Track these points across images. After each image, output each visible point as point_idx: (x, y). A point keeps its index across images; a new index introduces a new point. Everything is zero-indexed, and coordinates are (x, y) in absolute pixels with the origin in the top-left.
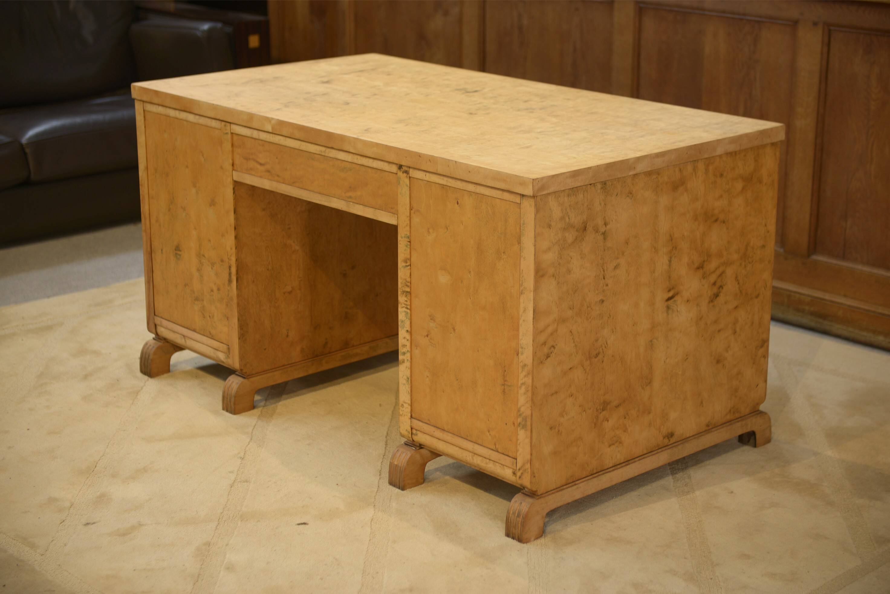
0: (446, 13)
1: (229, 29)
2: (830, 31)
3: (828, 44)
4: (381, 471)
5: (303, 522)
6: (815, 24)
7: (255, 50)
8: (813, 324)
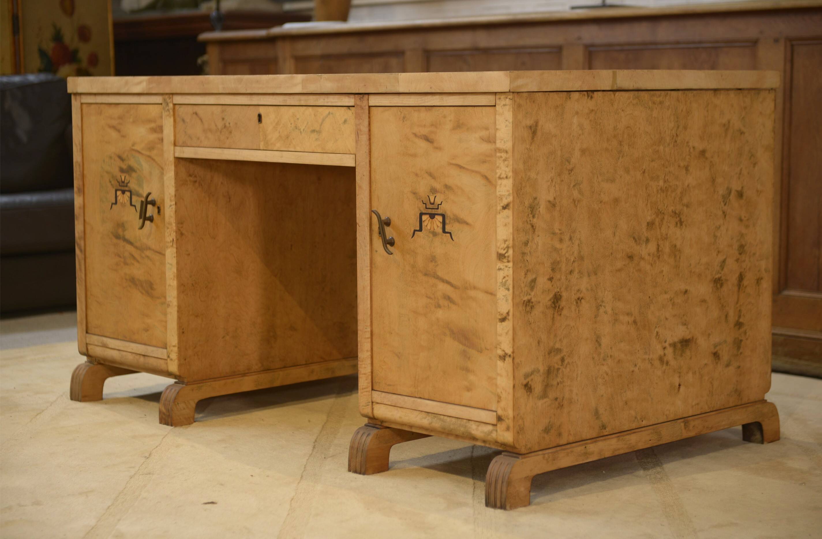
2: (792, 46)
3: (790, 60)
4: (306, 465)
5: (210, 501)
6: (776, 41)
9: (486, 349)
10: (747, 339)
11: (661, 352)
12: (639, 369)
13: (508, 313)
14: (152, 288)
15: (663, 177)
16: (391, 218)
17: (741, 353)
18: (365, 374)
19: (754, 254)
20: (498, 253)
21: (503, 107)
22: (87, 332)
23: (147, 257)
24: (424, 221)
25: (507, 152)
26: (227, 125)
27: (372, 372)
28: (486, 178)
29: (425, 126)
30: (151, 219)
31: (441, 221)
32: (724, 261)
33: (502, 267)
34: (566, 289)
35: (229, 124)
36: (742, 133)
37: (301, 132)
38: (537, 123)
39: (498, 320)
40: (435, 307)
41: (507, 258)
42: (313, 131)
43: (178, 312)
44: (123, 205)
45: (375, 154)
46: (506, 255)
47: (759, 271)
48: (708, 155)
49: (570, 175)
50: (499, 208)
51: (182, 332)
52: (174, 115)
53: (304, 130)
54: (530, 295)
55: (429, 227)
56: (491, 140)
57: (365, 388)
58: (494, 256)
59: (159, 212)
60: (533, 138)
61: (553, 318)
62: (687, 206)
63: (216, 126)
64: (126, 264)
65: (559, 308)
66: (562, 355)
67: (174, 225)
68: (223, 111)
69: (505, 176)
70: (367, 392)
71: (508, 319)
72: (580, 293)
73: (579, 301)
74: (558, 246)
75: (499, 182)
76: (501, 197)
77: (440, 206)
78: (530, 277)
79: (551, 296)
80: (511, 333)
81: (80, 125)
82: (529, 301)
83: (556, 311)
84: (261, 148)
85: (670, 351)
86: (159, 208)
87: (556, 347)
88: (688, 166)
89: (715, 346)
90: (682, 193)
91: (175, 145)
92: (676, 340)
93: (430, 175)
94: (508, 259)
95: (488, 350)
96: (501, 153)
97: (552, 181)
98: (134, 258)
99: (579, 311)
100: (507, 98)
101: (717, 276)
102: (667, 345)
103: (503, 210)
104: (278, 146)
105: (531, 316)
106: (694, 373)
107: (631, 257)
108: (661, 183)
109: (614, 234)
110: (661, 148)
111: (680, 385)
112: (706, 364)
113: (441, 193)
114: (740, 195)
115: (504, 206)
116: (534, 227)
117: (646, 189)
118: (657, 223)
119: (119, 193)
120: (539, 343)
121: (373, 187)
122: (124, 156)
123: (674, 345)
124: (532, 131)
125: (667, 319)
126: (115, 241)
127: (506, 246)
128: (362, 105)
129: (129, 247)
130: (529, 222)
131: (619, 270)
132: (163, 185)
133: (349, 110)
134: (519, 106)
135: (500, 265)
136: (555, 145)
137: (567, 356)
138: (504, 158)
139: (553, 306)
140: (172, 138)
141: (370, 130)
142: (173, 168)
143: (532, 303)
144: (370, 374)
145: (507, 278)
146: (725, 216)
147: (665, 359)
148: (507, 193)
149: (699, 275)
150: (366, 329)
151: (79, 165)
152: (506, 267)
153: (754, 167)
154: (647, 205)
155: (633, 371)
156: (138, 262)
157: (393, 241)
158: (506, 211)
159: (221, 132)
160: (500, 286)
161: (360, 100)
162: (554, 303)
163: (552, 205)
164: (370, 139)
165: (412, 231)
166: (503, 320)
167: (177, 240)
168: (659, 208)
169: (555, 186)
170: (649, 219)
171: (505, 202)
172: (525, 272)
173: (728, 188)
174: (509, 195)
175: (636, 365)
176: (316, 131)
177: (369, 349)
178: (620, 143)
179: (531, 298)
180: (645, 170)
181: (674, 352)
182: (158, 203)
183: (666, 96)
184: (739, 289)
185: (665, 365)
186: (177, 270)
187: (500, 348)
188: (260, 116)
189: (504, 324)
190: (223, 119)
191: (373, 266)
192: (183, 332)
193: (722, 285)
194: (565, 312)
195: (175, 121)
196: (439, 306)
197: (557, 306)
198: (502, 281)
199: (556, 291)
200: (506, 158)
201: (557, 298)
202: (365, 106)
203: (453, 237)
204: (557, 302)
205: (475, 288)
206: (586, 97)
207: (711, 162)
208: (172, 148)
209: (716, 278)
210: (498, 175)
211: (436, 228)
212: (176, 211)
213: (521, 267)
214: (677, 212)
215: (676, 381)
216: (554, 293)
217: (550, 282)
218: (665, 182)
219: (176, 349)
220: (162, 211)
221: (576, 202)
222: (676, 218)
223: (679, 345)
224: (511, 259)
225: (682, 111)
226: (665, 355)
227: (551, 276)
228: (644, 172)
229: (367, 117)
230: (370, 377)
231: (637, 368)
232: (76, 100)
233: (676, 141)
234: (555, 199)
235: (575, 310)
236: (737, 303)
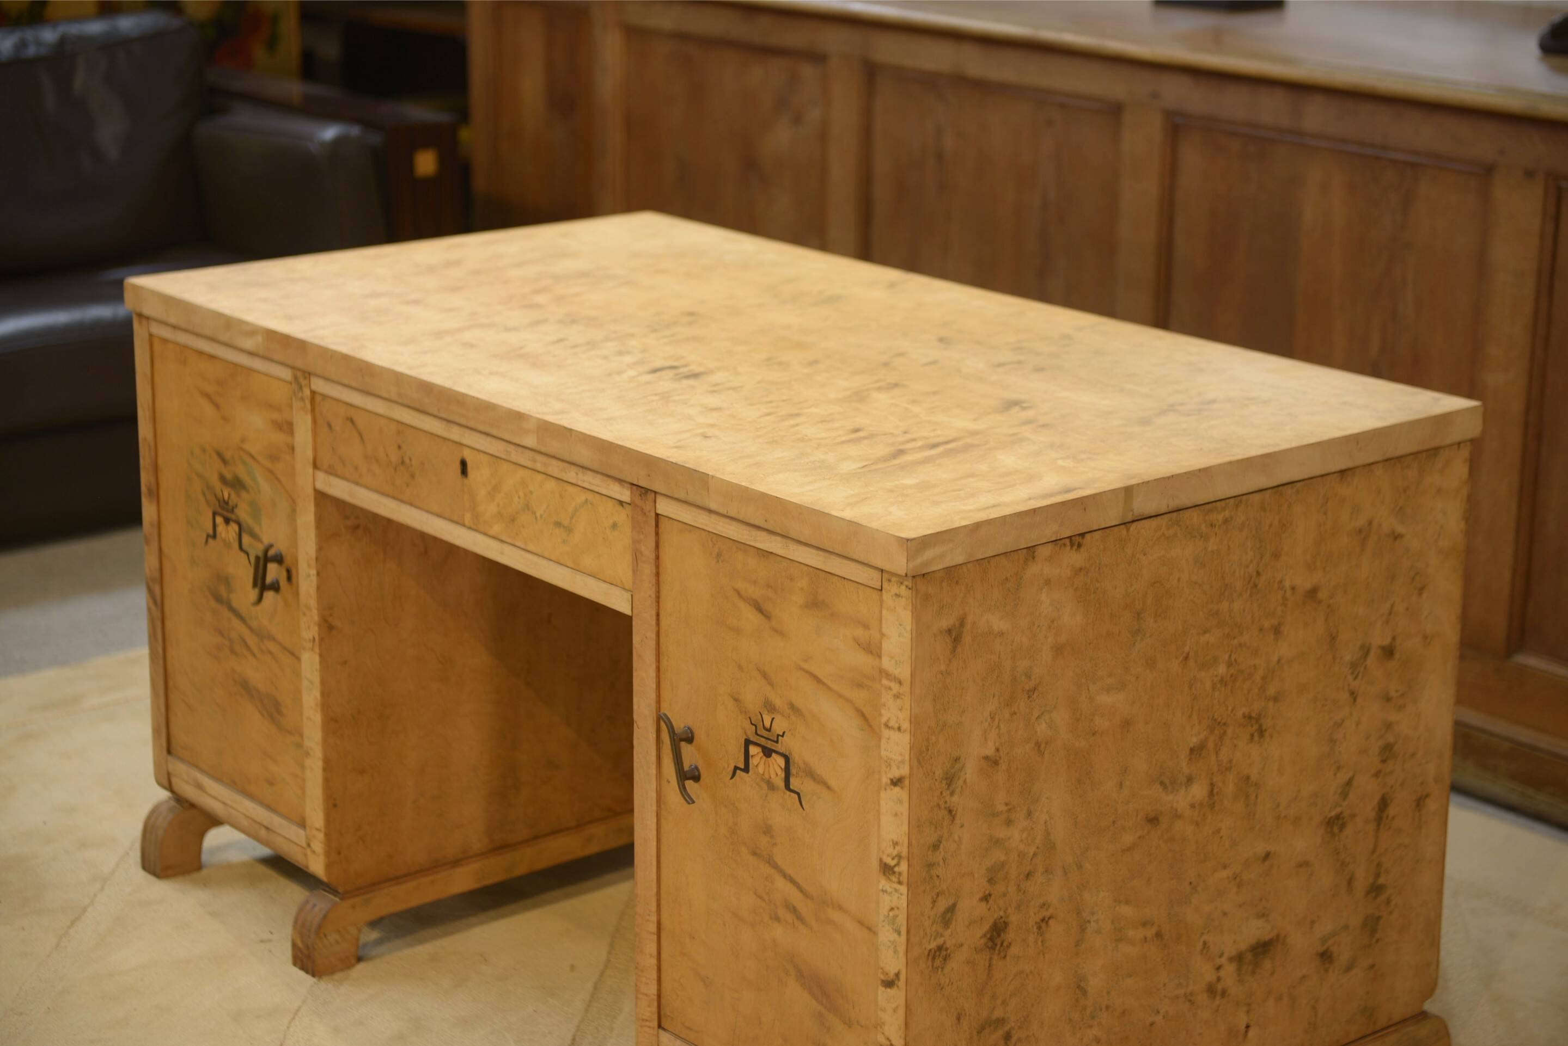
0: (797, 120)
1: (376, 139)
2: (1559, 189)
6: (1529, 174)
7: (427, 181)
8: (1514, 799)
9: (858, 1023)
10: (1391, 913)
11: (1210, 976)
12: (1164, 1017)
13: (897, 975)
14: (279, 712)
15: (1227, 657)
16: (694, 731)
17: (1377, 941)
18: (646, 995)
19: (1413, 755)
20: (881, 860)
21: (894, 598)
22: (169, 752)
23: (270, 652)
24: (752, 756)
25: (900, 683)
26: (407, 460)
27: (659, 996)
28: (863, 715)
29: (755, 582)
30: (275, 587)
31: (783, 766)
32: (1349, 783)
33: (889, 890)
34: (1018, 908)
35: (410, 459)
36: (1397, 537)
37: (536, 518)
38: (962, 621)
39: (879, 982)
40: (771, 918)
41: (897, 876)
42: (558, 524)
43: (325, 770)
44: (227, 544)
45: (668, 604)
46: (896, 869)
47: (1422, 784)
48: (1322, 595)
49: (1031, 699)
50: (885, 780)
51: (332, 804)
52: (313, 410)
53: (541, 516)
54: (942, 936)
55: (761, 769)
56: (873, 649)
57: (647, 1020)
58: (875, 865)
59: (289, 578)
60: (954, 650)
61: (990, 966)
62: (1275, 699)
63: (387, 455)
64: (233, 652)
65: (1002, 945)
66: (1006, 1028)
67: (315, 612)
68: (399, 433)
69: (896, 726)
70: (649, 1027)
71: (898, 987)
72: (1047, 910)
73: (1043, 925)
74: (1001, 833)
75: (886, 733)
76: (888, 761)
77: (780, 738)
78: (942, 904)
79: (986, 927)
80: (902, 1011)
81: (149, 373)
82: (940, 948)
83: (997, 952)
84: (467, 523)
85: (1229, 970)
86: (289, 572)
87: (994, 1017)
88: (1280, 625)
89: (1324, 940)
90: (1264, 678)
91: (315, 466)
92: (1243, 946)
93: (765, 676)
94: (899, 879)
95: (862, 1026)
96: (891, 680)
97: (993, 718)
98: (248, 648)
99: (1042, 942)
100: (902, 583)
101: (1333, 813)
102: (1223, 960)
103: (893, 787)
104: (496, 529)
105: (944, 975)
106: (1279, 998)
107: (1153, 820)
108: (1222, 669)
109: (1121, 785)
110: (1225, 605)
111: (1248, 1027)
112: (1304, 977)
113: (783, 716)
114: (1388, 652)
115: (895, 780)
116: (954, 813)
117: (1190, 687)
118: (1211, 745)
119: (219, 520)
120: (959, 1019)
121: (664, 663)
122: (228, 455)
123: (1238, 958)
124: (953, 637)
125: (1225, 914)
126: (213, 604)
127: (895, 853)
128: (644, 508)
129: (236, 623)
130: (943, 806)
131: (1130, 849)
132: (295, 531)
133: (621, 507)
134: (927, 597)
135: (884, 884)
136: (1000, 652)
137: (1016, 1028)
138: (894, 692)
139: (990, 944)
140: (310, 454)
141: (657, 558)
142: (312, 508)
143: (947, 949)
144: (655, 997)
145: (896, 912)
146: (1355, 700)
147: (1220, 987)
148: (900, 758)
149: (1296, 821)
150: (649, 915)
151: (149, 446)
152: (896, 890)
153: (1420, 594)
154: (1190, 716)
155: (1152, 1024)
156: (254, 655)
157: (697, 774)
158: (897, 790)
159: (395, 469)
160: (884, 921)
161: (640, 498)
162: (991, 939)
163: (992, 762)
164: (658, 574)
165: (732, 768)
166: (889, 984)
167: (322, 639)
168: (1216, 717)
169: (998, 727)
170: (1194, 740)
171: (895, 773)
172: (933, 898)
173: (1362, 647)
174: (903, 762)
175: (1158, 1012)
176: (564, 527)
177: (655, 953)
178: (1138, 615)
179: (945, 943)
180: (1188, 654)
181: (1239, 970)
182: (288, 560)
183: (1237, 506)
184: (1379, 825)
185: (1218, 998)
186: (323, 694)
187: (883, 1033)
188: (464, 464)
189: (891, 992)
190: (399, 447)
191: (663, 806)
192: (335, 805)
193: (1342, 827)
194: (1014, 950)
195: (314, 421)
196: (777, 919)
197: (999, 943)
198: (889, 914)
199: (996, 916)
200: (900, 694)
201: (997, 931)
202: (649, 511)
203: (803, 803)
204: (999, 935)
205: (840, 908)
206: (1068, 548)
207: (1329, 606)
208: (310, 470)
209: (1331, 817)
210: (884, 719)
211: (773, 776)
212: (318, 588)
213: (924, 891)
214: (1253, 715)
215: (1242, 1019)
216: (991, 922)
217: (984, 904)
218: (1229, 665)
219: (321, 836)
220: (294, 580)
221: (1043, 746)
222: (1252, 726)
223: (1249, 956)
224: (904, 878)
225: (1271, 526)
226: (1219, 979)
227: (987, 892)
228: (1186, 658)
229: (653, 533)
230: (655, 1004)
231: (1161, 1017)
232: (140, 323)
233: (1256, 585)
234: (998, 750)
235: (1036, 942)
236: (1373, 852)
